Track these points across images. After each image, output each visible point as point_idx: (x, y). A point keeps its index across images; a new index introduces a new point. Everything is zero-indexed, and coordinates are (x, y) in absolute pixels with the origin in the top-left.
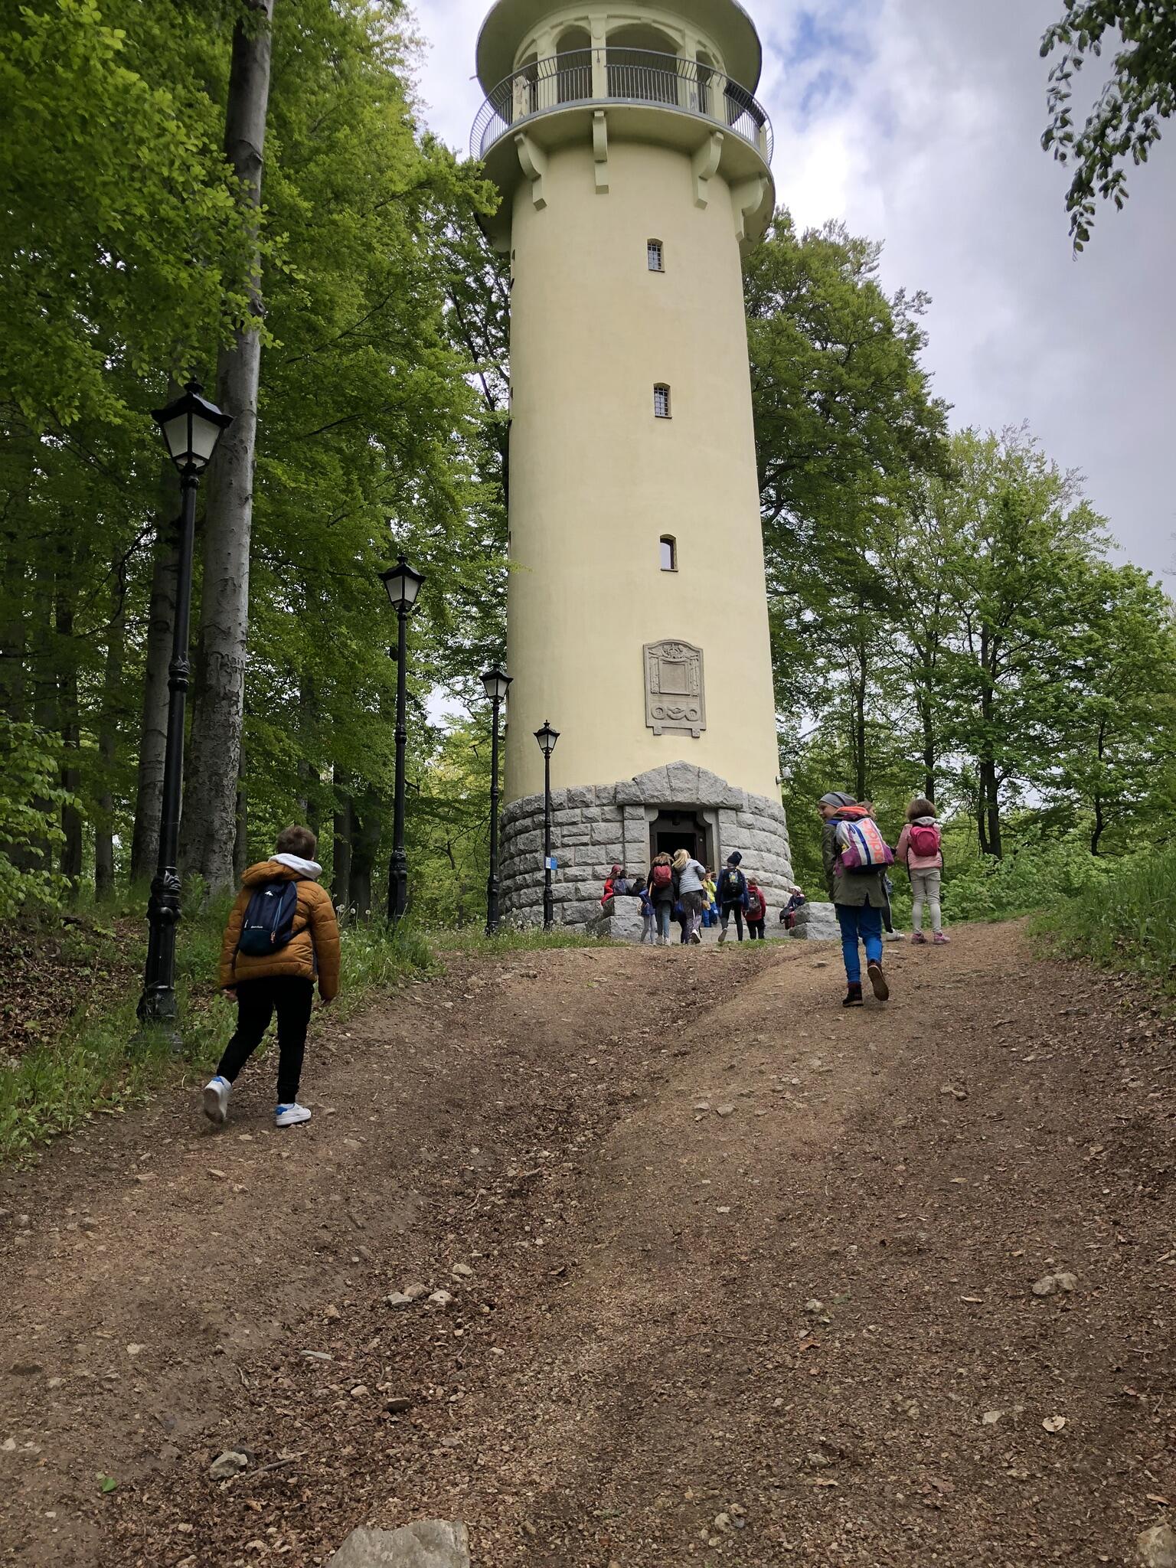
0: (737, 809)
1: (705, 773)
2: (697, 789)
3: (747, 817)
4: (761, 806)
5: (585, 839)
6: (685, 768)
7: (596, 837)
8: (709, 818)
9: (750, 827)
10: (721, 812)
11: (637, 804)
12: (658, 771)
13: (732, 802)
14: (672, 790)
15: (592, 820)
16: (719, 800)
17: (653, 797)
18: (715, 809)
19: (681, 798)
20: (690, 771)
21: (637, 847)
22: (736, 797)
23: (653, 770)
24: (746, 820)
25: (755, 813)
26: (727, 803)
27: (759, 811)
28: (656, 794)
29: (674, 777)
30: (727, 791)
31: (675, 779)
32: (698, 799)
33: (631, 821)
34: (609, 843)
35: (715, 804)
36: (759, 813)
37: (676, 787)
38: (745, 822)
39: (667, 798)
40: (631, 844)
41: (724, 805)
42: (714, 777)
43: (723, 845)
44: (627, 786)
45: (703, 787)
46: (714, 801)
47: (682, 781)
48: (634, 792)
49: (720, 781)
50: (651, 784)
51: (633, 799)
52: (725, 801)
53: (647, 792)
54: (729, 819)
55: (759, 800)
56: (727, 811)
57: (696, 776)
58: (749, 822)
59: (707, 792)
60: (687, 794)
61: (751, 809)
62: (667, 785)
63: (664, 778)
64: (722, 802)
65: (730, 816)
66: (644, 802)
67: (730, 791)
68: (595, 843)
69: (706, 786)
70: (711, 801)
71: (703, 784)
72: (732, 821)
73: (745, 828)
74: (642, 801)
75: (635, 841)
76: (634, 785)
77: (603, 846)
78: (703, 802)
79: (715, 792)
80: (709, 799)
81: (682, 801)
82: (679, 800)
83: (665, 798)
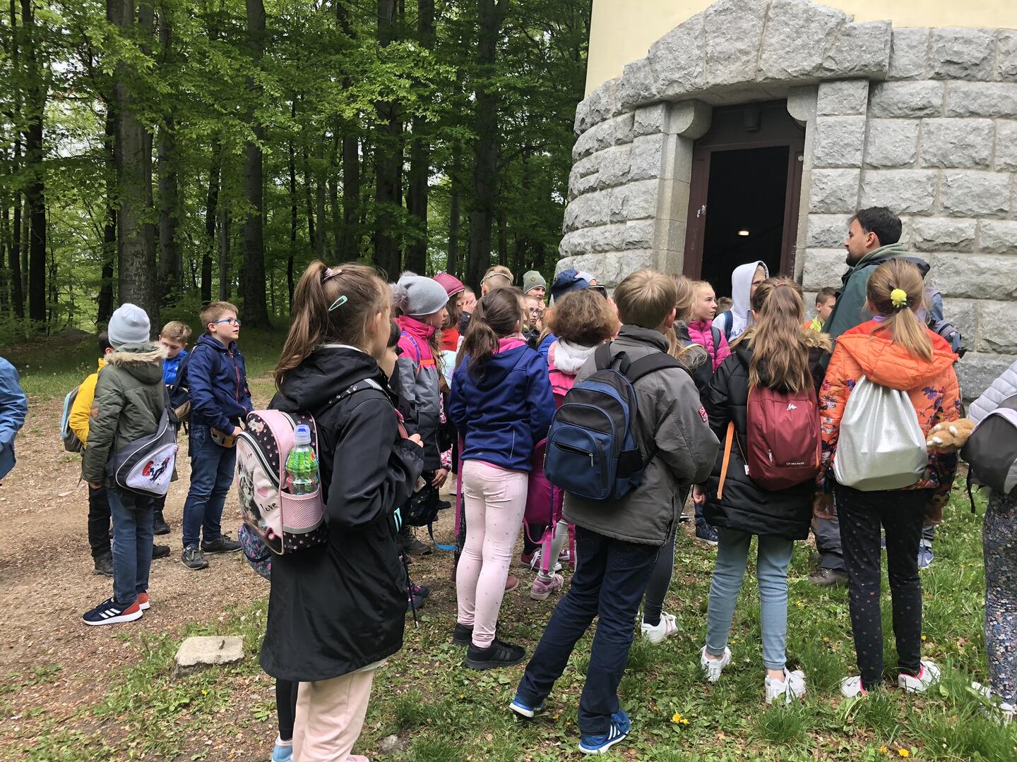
1: (785, 5)
2: (761, 48)
4: (971, 55)
5: (593, 180)
8: (796, 110)
9: (921, 112)
10: (824, 90)
11: (651, 103)
12: (687, 27)
14: (708, 60)
15: (603, 144)
16: (810, 63)
17: (672, 83)
18: (808, 86)
19: (726, 75)
20: (750, 9)
21: (643, 189)
22: (864, 48)
23: (681, 26)
24: (907, 98)
25: (949, 75)
26: (834, 67)
27: (961, 68)
28: (676, 76)
29: (714, 32)
30: (839, 36)
31: (716, 37)
32: (759, 71)
33: (641, 138)
34: (616, 185)
35: (803, 74)
36: (964, 74)
37: (716, 54)
38: (904, 103)
39: (697, 80)
40: (636, 183)
41: (829, 74)
42: (806, 11)
43: (818, 167)
44: (635, 70)
45: (773, 41)
46: (797, 69)
47: (729, 37)
48: (643, 81)
49: (819, 18)
50: (670, 56)
51: (640, 95)
52: (827, 65)
53: (662, 76)
54: (845, 102)
55: (968, 42)
56: (838, 85)
57: (760, 18)
58: (917, 101)
59: (782, 52)
60: (739, 64)
61: (933, 67)
62: (698, 52)
63: (696, 38)
64: (820, 67)
65: (849, 95)
66: (658, 96)
67: (848, 35)
68: (603, 186)
69: (782, 37)
70: (789, 71)
71: (777, 34)
72: (853, 108)
73: (906, 117)
74: (655, 95)
75: (643, 179)
76: (644, 66)
77: (609, 190)
78: (770, 75)
79: (804, 46)
80: (785, 65)
81: (725, 83)
82: (719, 80)
83: (693, 81)
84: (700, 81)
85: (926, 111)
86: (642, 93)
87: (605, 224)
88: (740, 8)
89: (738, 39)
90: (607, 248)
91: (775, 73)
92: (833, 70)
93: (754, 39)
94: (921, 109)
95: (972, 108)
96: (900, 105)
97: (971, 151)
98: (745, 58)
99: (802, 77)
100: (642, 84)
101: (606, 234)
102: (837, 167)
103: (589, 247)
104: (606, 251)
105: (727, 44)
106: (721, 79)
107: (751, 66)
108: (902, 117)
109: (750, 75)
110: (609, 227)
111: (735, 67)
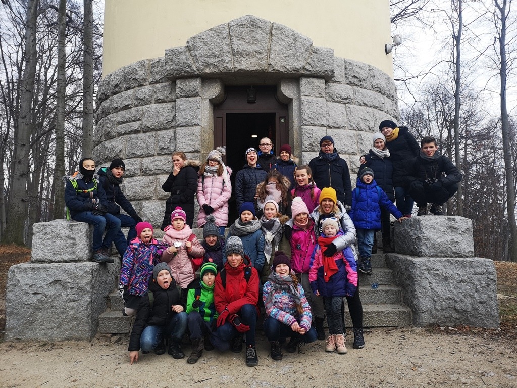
0: (327, 78)
1: (281, 29)
2: (269, 51)
3: (341, 89)
4: (362, 74)
5: (135, 126)
6: (253, 24)
7: (147, 122)
8: (287, 91)
9: (346, 101)
10: (304, 81)
11: (191, 76)
12: (216, 31)
13: (318, 67)
14: (235, 53)
15: (143, 102)
16: (298, 65)
17: (208, 65)
18: (295, 78)
19: (246, 64)
20: (259, 27)
21: (189, 132)
22: (325, 61)
23: (211, 30)
24: (340, 93)
25: (354, 83)
26: (311, 69)
27: (359, 81)
28: (212, 60)
29: (237, 37)
30: (312, 52)
31: (238, 40)
32: (269, 65)
33: (183, 99)
34: (160, 130)
35: (295, 70)
36: (360, 84)
37: (240, 51)
38: (339, 95)
39: (228, 65)
40: (182, 128)
41: (308, 72)
42: (293, 35)
43: (305, 125)
44: (177, 53)
45: (277, 48)
46: (292, 67)
47: (247, 41)
48: (185, 61)
49: (301, 40)
50: (206, 48)
51: (183, 70)
52: (308, 67)
53: (202, 59)
54: (315, 90)
55: (360, 68)
56: (311, 80)
57: (267, 34)
58: (344, 95)
59: (282, 56)
60: (255, 59)
61: (348, 78)
62: (227, 48)
63: (224, 39)
64: (304, 68)
65: (317, 86)
66: (198, 72)
67: (316, 53)
68: (146, 130)
69: (281, 47)
70: (287, 67)
71: (278, 44)
72: (319, 94)
73: (339, 102)
74: (195, 71)
75: (188, 125)
76: (185, 52)
77: (154, 133)
78: (276, 68)
79: (294, 54)
80: (284, 63)
81: (248, 69)
82: (243, 67)
83: (225, 65)
84: (230, 66)
85: (348, 100)
86: (184, 69)
87: (153, 155)
88: (253, 26)
89: (253, 43)
90: (158, 172)
91: (278, 67)
92: (310, 71)
93: (264, 46)
94: (346, 99)
95: (365, 102)
96: (337, 95)
97: (367, 123)
98: (259, 56)
99: (294, 72)
100: (184, 63)
101: (157, 163)
102: (315, 125)
103: (138, 172)
104: (158, 174)
105: (246, 45)
106: (245, 67)
107: (264, 61)
108: (338, 102)
109: (265, 66)
110: (157, 158)
111: (254, 60)
